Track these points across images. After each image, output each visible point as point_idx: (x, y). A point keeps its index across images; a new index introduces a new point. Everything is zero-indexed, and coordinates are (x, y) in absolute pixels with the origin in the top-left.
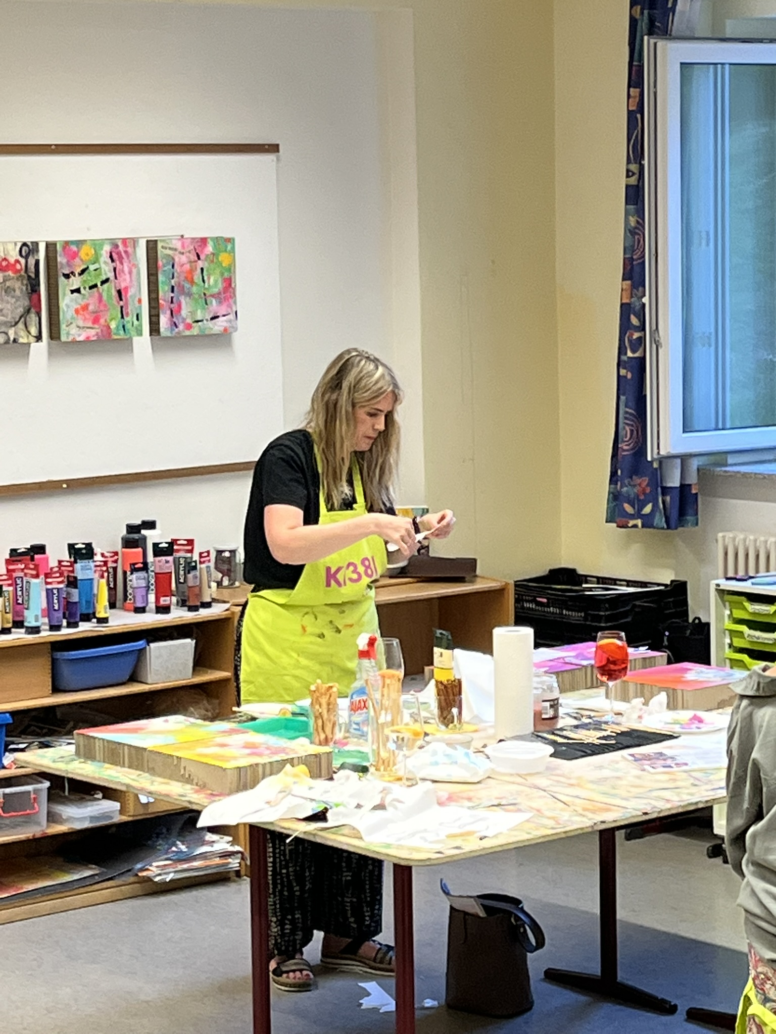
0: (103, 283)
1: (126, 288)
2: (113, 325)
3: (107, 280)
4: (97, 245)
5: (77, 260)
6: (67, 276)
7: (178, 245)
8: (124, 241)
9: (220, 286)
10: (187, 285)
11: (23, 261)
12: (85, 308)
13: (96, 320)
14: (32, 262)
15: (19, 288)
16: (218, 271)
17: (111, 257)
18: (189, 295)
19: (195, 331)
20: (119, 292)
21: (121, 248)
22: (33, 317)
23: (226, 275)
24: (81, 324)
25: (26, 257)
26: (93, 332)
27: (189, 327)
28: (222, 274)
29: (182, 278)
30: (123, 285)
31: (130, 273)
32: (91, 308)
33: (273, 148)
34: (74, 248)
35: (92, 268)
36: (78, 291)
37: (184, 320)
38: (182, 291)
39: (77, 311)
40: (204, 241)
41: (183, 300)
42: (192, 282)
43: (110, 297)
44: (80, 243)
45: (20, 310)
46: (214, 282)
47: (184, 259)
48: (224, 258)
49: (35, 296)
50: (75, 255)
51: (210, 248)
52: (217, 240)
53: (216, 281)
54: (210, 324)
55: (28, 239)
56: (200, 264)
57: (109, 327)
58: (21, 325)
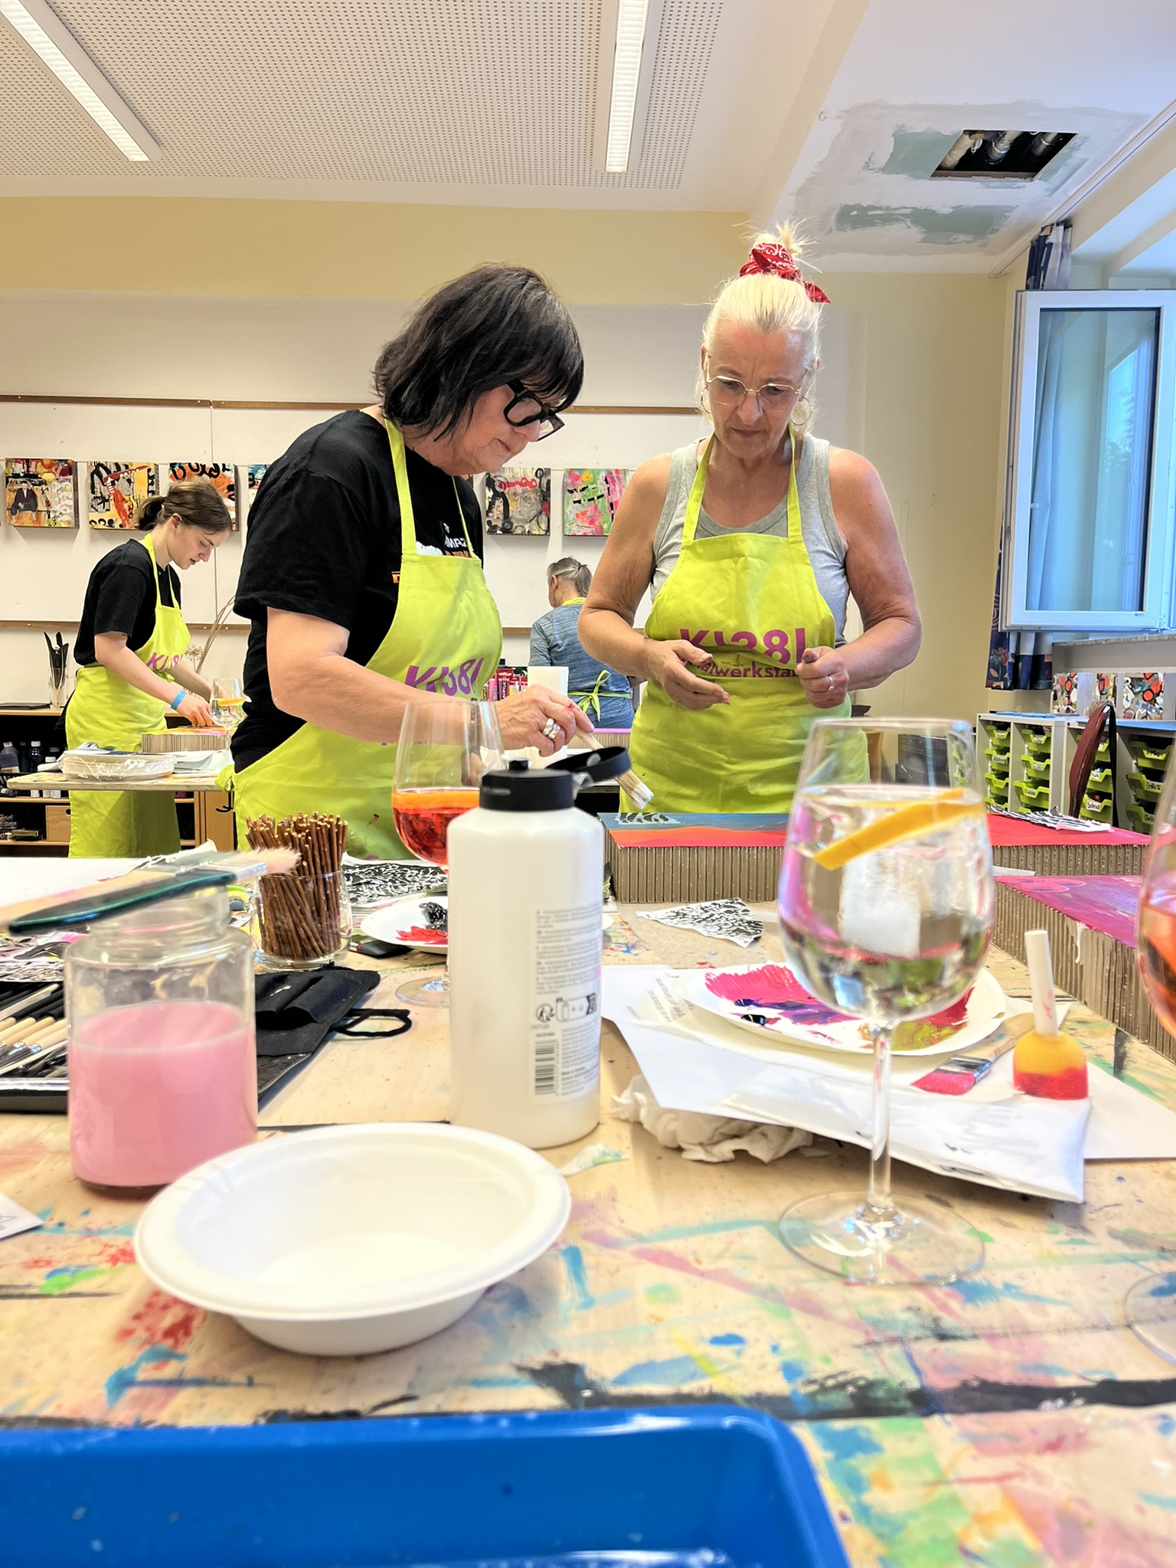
0: (599, 497)
1: (617, 502)
2: (605, 526)
3: (602, 496)
4: (596, 472)
5: (579, 482)
6: (571, 492)
8: (617, 471)
11: (538, 480)
12: (584, 513)
13: (592, 522)
14: (544, 481)
15: (534, 497)
17: (606, 481)
20: (611, 504)
21: (614, 474)
22: (544, 517)
24: (580, 524)
25: (541, 478)
26: (589, 530)
30: (614, 500)
31: (621, 491)
32: (589, 514)
34: (577, 473)
35: (590, 487)
36: (579, 502)
39: (577, 516)
43: (604, 507)
44: (581, 470)
45: (534, 513)
49: (546, 504)
50: (577, 478)
55: (542, 467)
57: (601, 528)
58: (534, 522)
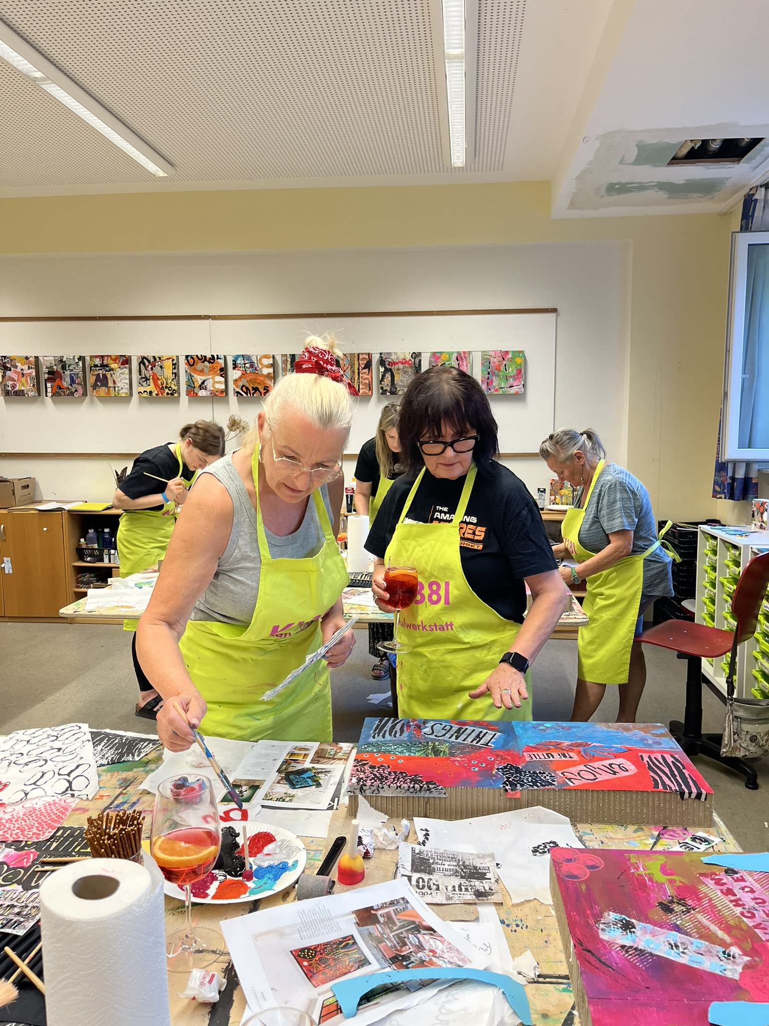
4: (450, 354)
5: (440, 360)
7: (493, 354)
8: (464, 352)
9: (515, 372)
10: (496, 372)
11: (413, 360)
14: (417, 360)
15: (410, 371)
16: (514, 367)
17: (457, 359)
18: (498, 376)
19: (500, 392)
21: (462, 355)
23: (519, 368)
25: (415, 359)
27: (497, 390)
28: (516, 367)
29: (494, 368)
31: (467, 366)
33: (554, 310)
34: (439, 355)
37: (494, 387)
38: (494, 374)
40: (507, 352)
41: (494, 378)
42: (499, 370)
44: (441, 353)
46: (512, 371)
47: (495, 360)
48: (519, 360)
50: (439, 358)
51: (510, 355)
52: (514, 352)
53: (513, 371)
54: (509, 389)
55: (416, 352)
56: (505, 362)
